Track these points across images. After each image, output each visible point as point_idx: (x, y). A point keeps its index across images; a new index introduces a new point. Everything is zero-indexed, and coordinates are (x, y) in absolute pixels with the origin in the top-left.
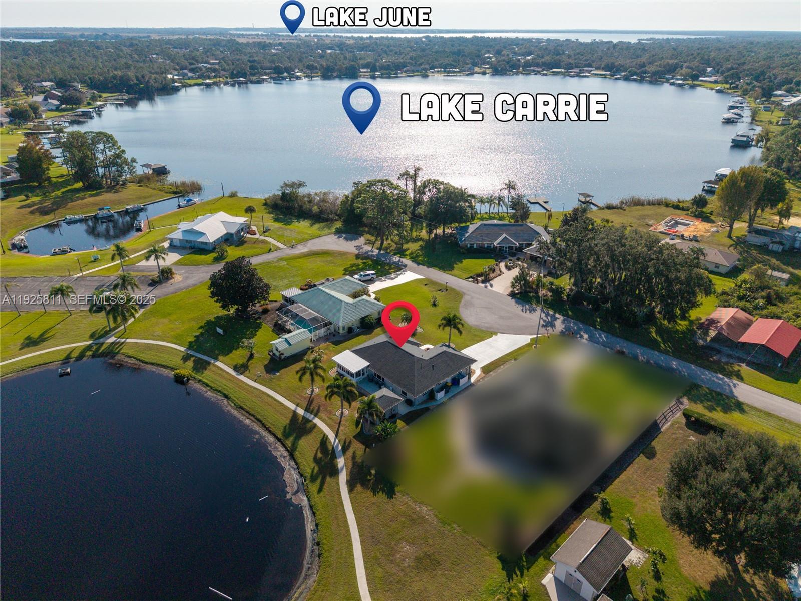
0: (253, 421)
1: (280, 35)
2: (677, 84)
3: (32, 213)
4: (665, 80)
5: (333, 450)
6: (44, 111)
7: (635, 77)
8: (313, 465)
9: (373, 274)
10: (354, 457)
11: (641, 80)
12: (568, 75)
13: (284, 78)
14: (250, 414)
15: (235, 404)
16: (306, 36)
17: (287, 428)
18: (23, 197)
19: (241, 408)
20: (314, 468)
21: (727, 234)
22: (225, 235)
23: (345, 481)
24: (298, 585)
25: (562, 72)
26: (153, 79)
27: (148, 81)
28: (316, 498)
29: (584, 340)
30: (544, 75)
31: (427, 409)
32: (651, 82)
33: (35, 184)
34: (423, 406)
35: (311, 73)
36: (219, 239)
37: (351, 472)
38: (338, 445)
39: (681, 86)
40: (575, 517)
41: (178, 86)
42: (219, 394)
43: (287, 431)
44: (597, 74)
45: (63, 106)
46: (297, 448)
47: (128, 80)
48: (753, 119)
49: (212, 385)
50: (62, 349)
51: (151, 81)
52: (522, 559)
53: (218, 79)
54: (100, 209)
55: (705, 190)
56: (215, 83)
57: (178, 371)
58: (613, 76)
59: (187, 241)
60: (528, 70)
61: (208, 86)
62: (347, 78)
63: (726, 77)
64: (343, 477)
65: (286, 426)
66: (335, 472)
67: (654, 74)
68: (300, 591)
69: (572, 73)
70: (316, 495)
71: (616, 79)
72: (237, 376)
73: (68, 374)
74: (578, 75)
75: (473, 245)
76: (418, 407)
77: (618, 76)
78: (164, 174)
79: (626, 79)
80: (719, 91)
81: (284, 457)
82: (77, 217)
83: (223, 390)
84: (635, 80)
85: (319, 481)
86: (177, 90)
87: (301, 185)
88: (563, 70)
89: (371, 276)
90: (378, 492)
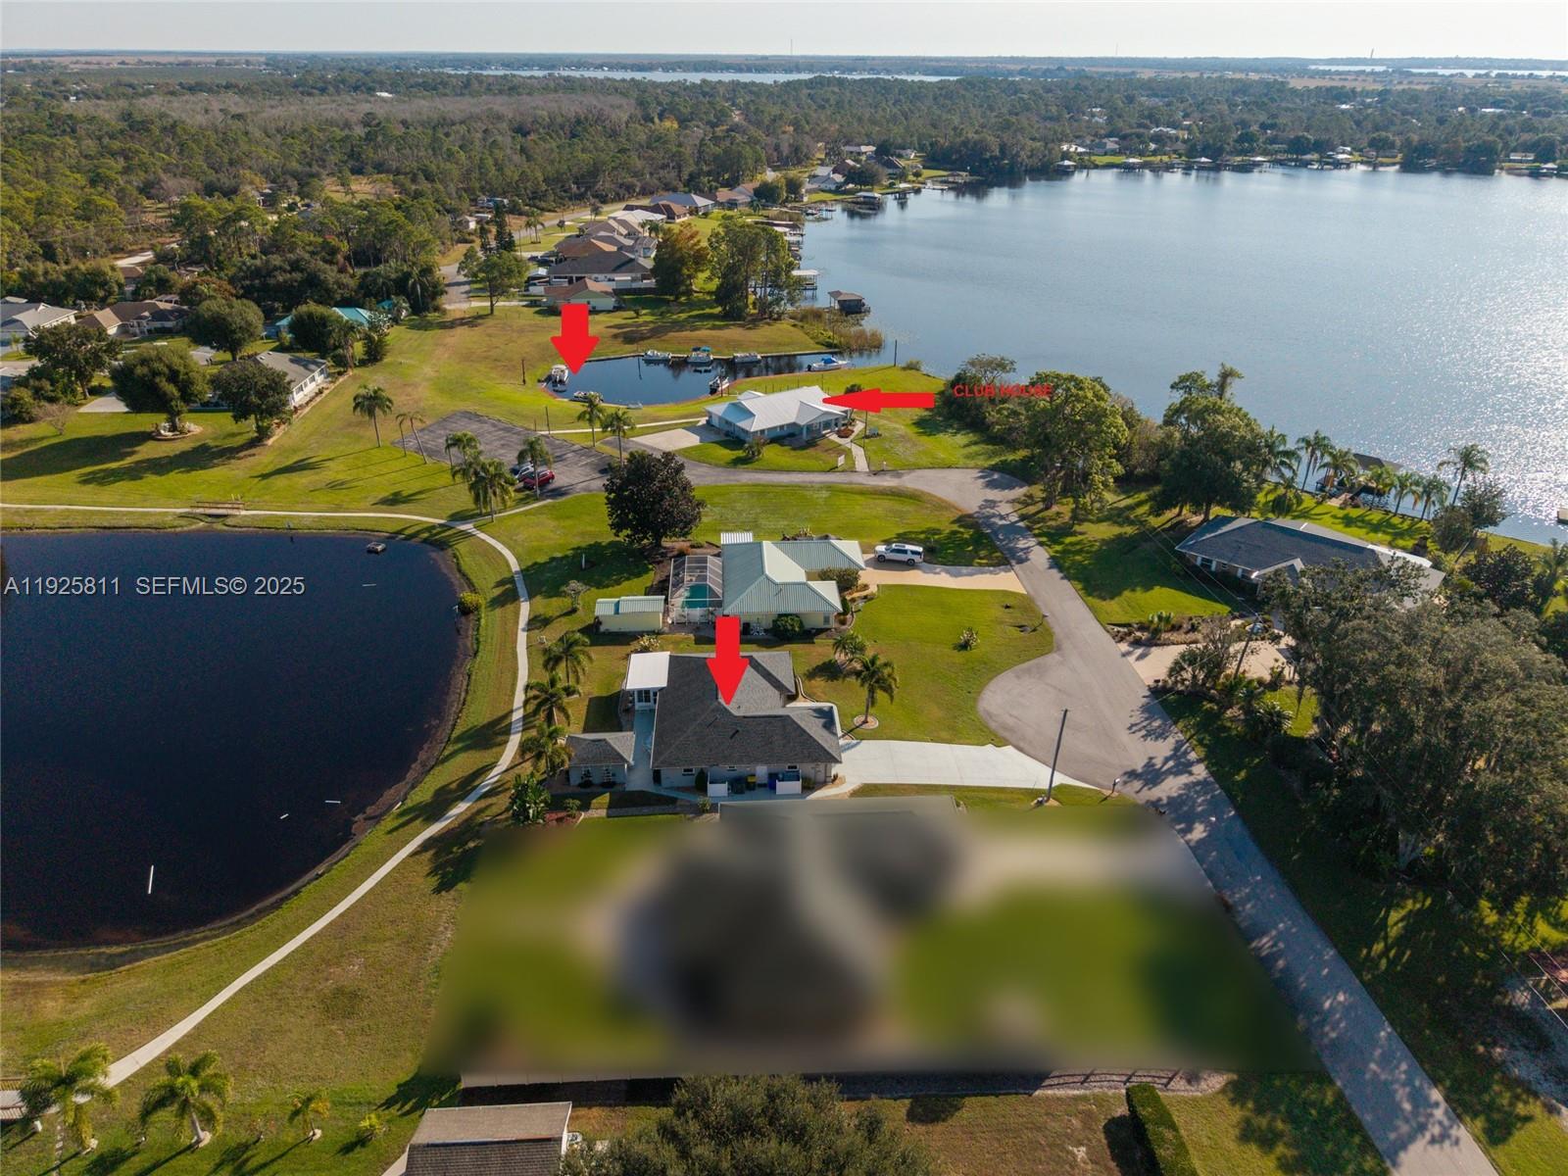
1: (1414, 75)
3: (615, 336)
5: (474, 787)
6: (809, 192)
8: (431, 794)
9: (914, 552)
10: (480, 811)
13: (1306, 164)
16: (1477, 76)
17: (475, 729)
18: (632, 314)
22: (789, 425)
23: (431, 834)
26: (1027, 148)
27: (1017, 155)
28: (376, 836)
29: (1182, 841)
31: (673, 801)
33: (672, 298)
34: (673, 794)
35: (1377, 157)
36: (775, 428)
37: (451, 829)
38: (488, 784)
40: (612, 1102)
41: (1069, 167)
43: (470, 733)
45: (851, 186)
46: (448, 760)
47: (986, 148)
50: (405, 519)
51: (1022, 153)
52: (442, 1094)
53: (1159, 158)
54: (695, 350)
56: (1143, 166)
57: (472, 596)
59: (727, 422)
61: (1129, 168)
62: (1458, 171)
64: (434, 829)
66: (434, 817)
72: (519, 632)
73: (376, 552)
75: (1211, 561)
76: (664, 792)
78: (857, 313)
82: (660, 354)
85: (407, 818)
86: (1065, 173)
87: (1001, 365)
89: (910, 556)
90: (436, 875)
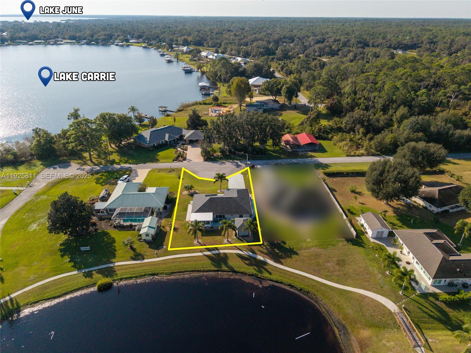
0: (190, 274)
2: (119, 45)
4: (110, 43)
5: (249, 256)
7: (93, 43)
8: (251, 267)
10: (262, 252)
11: (97, 44)
12: (49, 44)
14: (183, 272)
15: (166, 274)
17: (213, 263)
19: (172, 273)
20: (254, 268)
21: (239, 110)
23: (274, 263)
24: (318, 307)
25: (43, 43)
28: (272, 277)
30: (31, 45)
32: (103, 45)
37: (270, 258)
38: (248, 253)
39: (122, 46)
42: (146, 276)
43: (215, 264)
44: (68, 42)
46: (232, 267)
48: (177, 60)
49: (135, 275)
55: (203, 94)
57: (98, 284)
58: (79, 43)
60: (16, 42)
63: (144, 40)
64: (270, 262)
65: (212, 263)
66: (265, 263)
67: (103, 40)
68: (322, 308)
69: (52, 43)
70: (271, 276)
71: (82, 44)
72: (143, 262)
74: (55, 44)
75: (154, 144)
77: (83, 43)
79: (88, 44)
80: (145, 47)
81: (232, 275)
83: (147, 273)
84: (94, 44)
85: (263, 270)
88: (42, 41)
90: (291, 256)
